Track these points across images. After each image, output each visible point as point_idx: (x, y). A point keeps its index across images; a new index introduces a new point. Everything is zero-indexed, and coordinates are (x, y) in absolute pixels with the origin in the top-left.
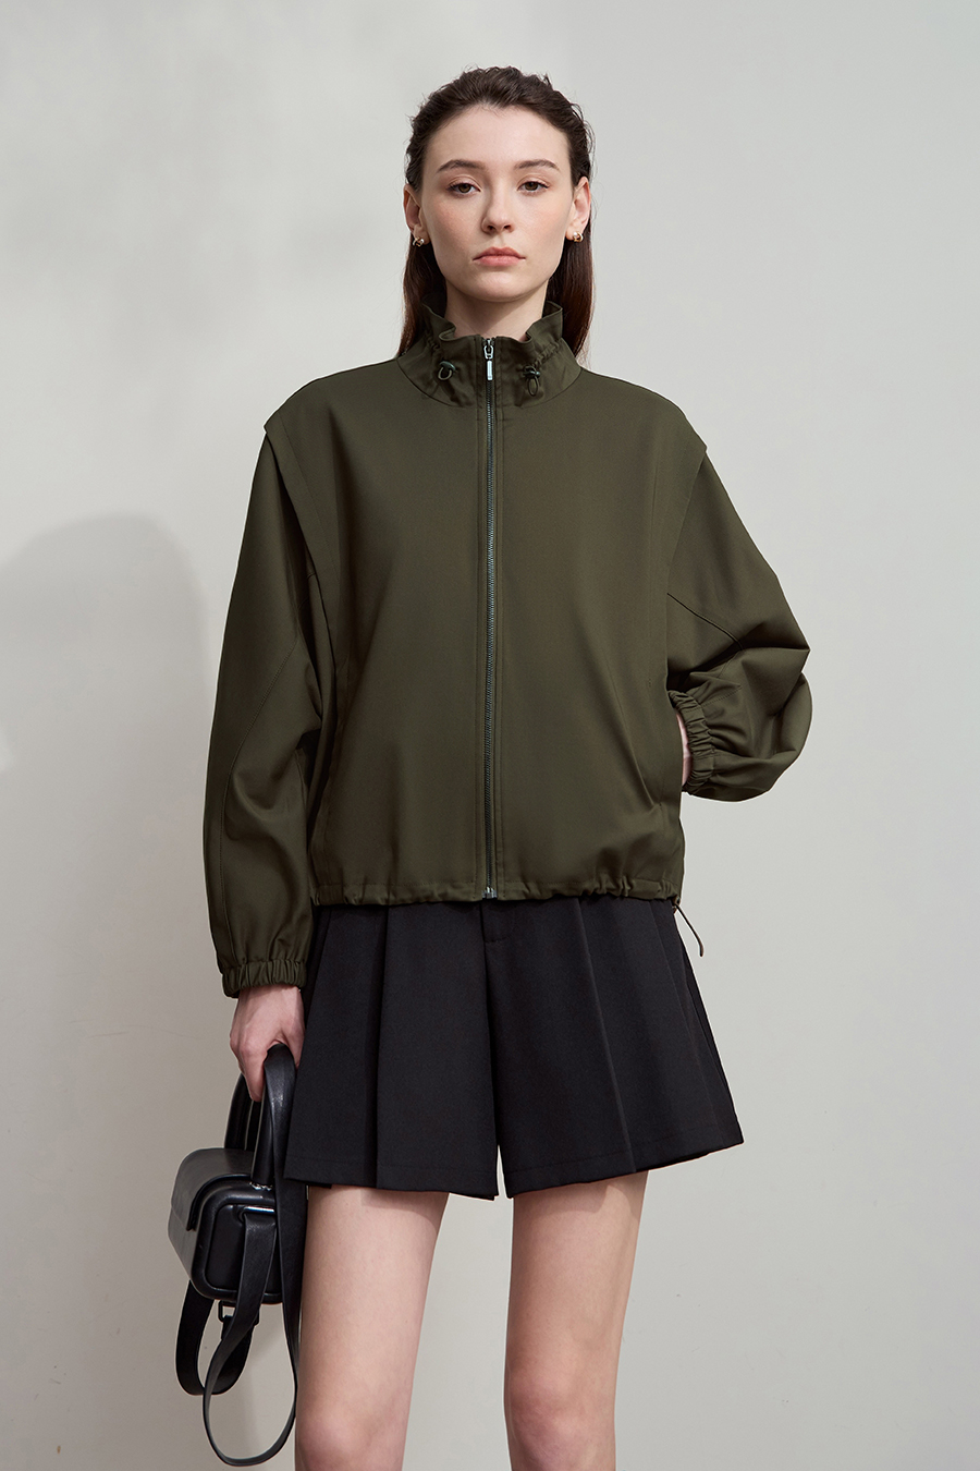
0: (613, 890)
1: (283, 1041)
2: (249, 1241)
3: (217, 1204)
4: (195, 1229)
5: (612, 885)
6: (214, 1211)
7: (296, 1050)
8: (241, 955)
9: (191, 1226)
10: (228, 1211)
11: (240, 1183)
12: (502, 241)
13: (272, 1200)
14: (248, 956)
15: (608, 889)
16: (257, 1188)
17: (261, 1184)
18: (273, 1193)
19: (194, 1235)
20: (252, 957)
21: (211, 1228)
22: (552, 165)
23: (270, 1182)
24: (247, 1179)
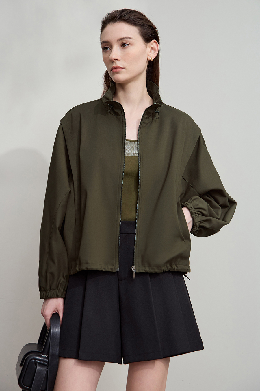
0: (170, 269)
1: (57, 312)
2: (37, 372)
3: (30, 359)
4: (22, 366)
5: (170, 268)
6: (28, 361)
7: (61, 315)
8: (48, 288)
9: (21, 365)
10: (33, 361)
11: (38, 353)
12: (116, 64)
13: (47, 360)
14: (50, 288)
15: (169, 269)
16: (43, 356)
17: (44, 355)
18: (48, 358)
19: (21, 368)
20: (52, 288)
21: (27, 366)
22: (130, 38)
23: (48, 354)
24: (41, 353)
